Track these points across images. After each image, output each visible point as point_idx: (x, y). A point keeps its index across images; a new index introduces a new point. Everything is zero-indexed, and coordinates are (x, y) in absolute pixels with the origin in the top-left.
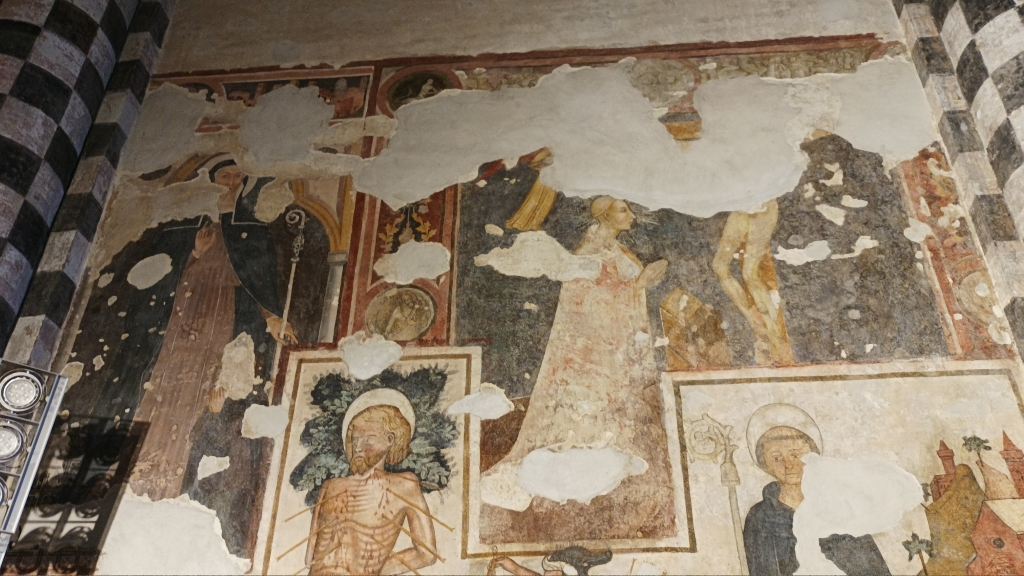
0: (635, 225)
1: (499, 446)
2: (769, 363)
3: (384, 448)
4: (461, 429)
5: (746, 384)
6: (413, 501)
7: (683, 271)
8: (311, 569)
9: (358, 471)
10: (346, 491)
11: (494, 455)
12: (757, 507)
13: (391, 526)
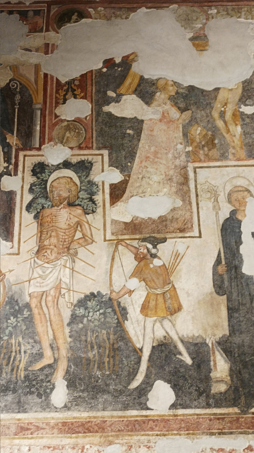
0: (177, 93)
1: (118, 195)
2: (235, 159)
3: (67, 196)
4: (101, 187)
5: (225, 168)
6: (81, 218)
7: (199, 116)
8: (39, 246)
9: (56, 205)
10: (51, 214)
11: (116, 199)
12: (227, 220)
13: (72, 229)
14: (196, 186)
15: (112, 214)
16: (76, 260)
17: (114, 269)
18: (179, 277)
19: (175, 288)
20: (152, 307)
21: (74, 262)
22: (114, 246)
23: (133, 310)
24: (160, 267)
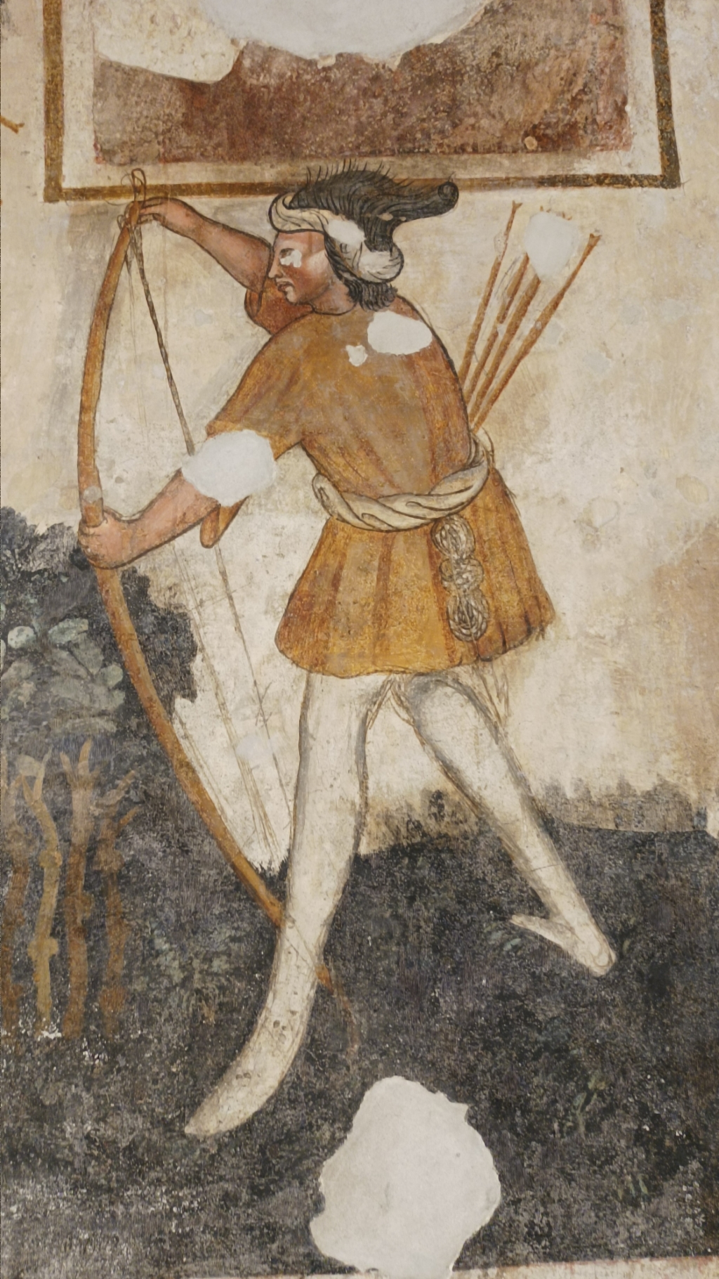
15: (103, 31)
17: (107, 372)
18: (529, 423)
19: (505, 495)
20: (354, 611)
22: (115, 231)
23: (231, 628)
24: (409, 362)
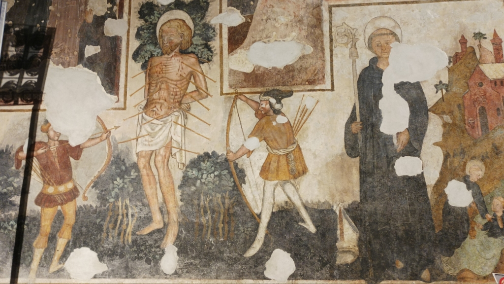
1: (238, 40)
3: (179, 42)
4: (218, 32)
5: (366, 6)
6: (195, 68)
8: (147, 100)
9: (166, 53)
10: (161, 63)
11: (235, 45)
12: (366, 69)
13: (185, 80)
14: (331, 29)
15: (230, 63)
16: (189, 116)
17: (231, 127)
18: (305, 136)
19: (300, 149)
20: (273, 169)
21: (187, 118)
22: (232, 101)
23: (252, 172)
24: (283, 125)
